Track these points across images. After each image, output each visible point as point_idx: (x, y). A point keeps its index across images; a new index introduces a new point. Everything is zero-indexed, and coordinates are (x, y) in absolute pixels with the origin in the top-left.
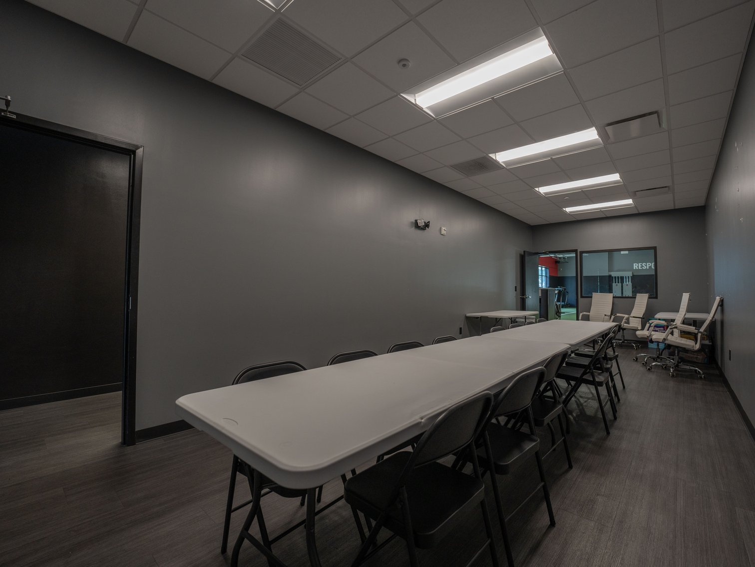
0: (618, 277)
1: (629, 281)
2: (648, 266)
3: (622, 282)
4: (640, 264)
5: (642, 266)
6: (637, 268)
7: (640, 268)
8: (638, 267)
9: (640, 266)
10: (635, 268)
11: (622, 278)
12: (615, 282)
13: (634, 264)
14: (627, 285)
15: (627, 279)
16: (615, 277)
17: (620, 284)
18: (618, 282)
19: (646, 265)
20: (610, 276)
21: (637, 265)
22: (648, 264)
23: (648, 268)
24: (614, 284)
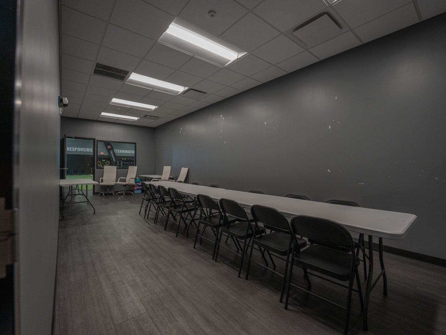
2: (75, 149)
4: (71, 148)
5: (72, 149)
6: (69, 150)
7: (71, 150)
8: (70, 149)
9: (71, 149)
10: (67, 150)
19: (74, 149)
21: (69, 148)
22: (75, 148)
23: (75, 150)
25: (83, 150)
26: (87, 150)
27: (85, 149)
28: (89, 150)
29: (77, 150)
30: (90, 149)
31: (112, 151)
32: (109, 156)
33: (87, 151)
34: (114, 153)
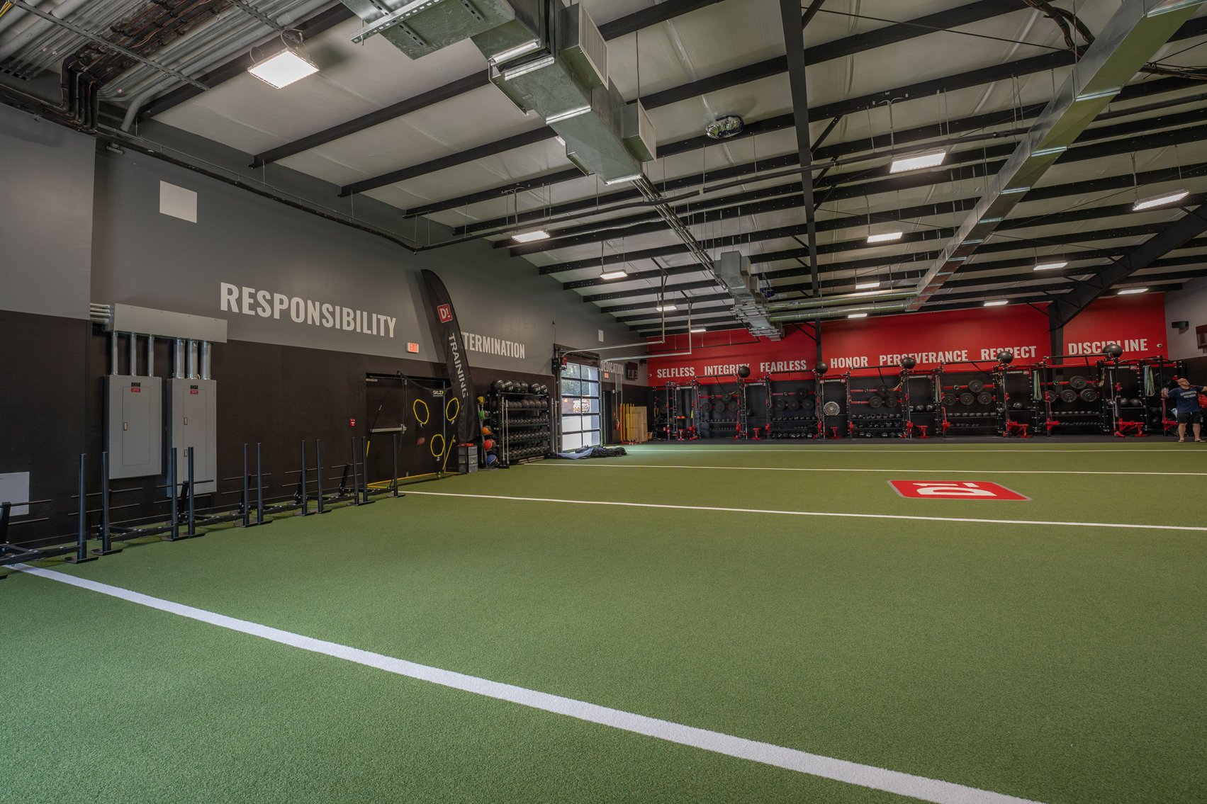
0: (143, 339)
1: (199, 371)
2: (277, 307)
3: (166, 373)
4: (245, 289)
5: (257, 303)
6: (235, 309)
7: (246, 310)
8: (239, 301)
9: (247, 301)
10: (224, 307)
11: (166, 344)
12: (125, 370)
13: (224, 287)
14: (194, 387)
15: (193, 357)
16: (125, 337)
17: (152, 384)
18: (143, 371)
19: (271, 302)
20: (99, 329)
21: (235, 290)
22: (277, 297)
23: (277, 316)
24: (117, 382)
25: (322, 316)
26: (345, 319)
27: (333, 314)
28: (355, 319)
29: (285, 314)
30: (358, 312)
31: (453, 337)
32: (437, 367)
33: (344, 327)
34: (462, 352)
